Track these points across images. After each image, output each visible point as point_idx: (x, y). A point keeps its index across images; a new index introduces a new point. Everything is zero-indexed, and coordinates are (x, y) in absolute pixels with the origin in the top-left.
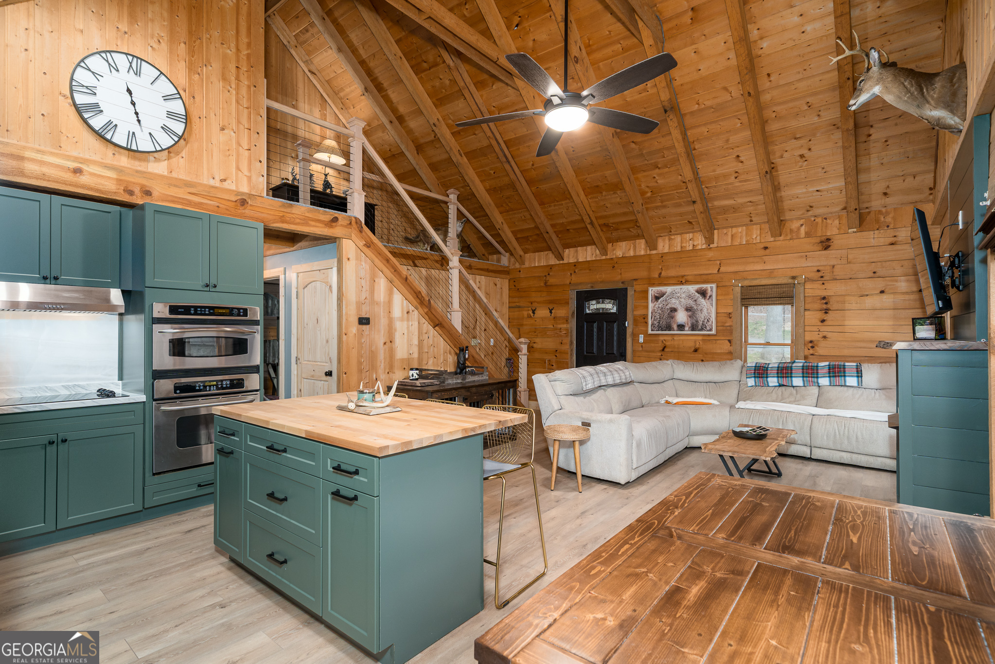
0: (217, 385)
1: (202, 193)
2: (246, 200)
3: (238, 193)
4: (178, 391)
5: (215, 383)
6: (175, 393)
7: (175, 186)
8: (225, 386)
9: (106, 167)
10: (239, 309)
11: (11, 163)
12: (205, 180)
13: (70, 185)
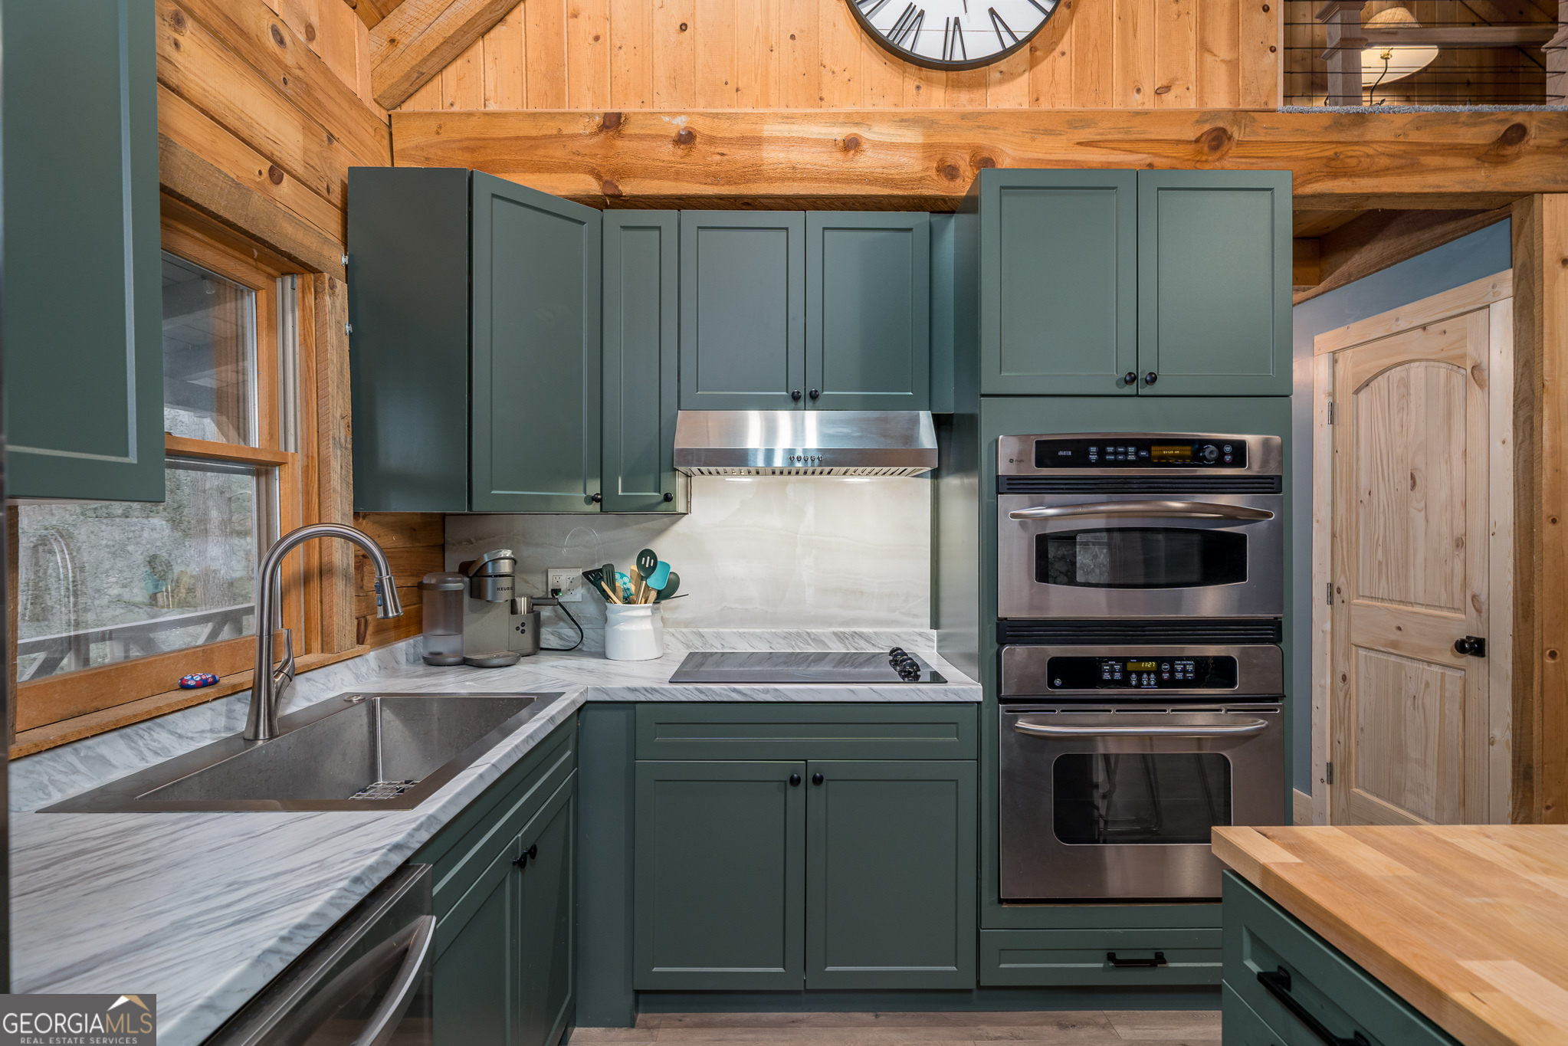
0: (1158, 672)
1: (1110, 137)
2: (1224, 131)
3: (1204, 116)
4: (1058, 682)
5: (1149, 665)
6: (1051, 685)
7: (1048, 132)
8: (1179, 676)
9: (902, 121)
10: (1219, 444)
11: (742, 156)
12: (1117, 99)
13: (838, 181)
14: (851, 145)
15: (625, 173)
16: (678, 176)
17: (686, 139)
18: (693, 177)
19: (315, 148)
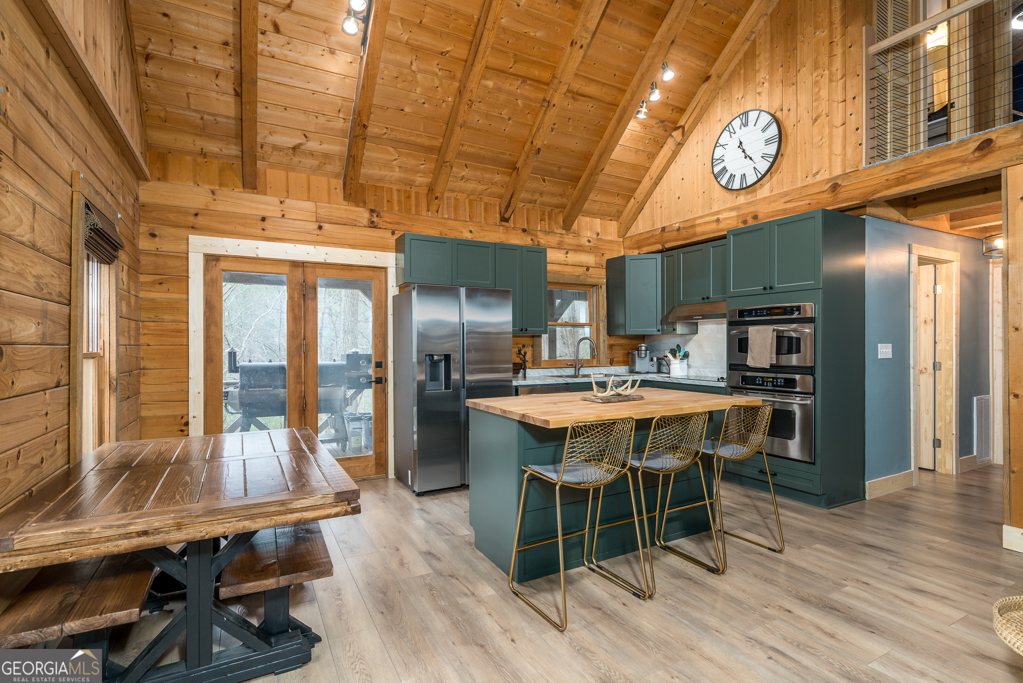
0: (773, 382)
1: (795, 198)
2: (837, 184)
3: (829, 180)
4: (744, 383)
5: (771, 380)
6: (742, 384)
7: (774, 201)
8: (779, 384)
9: (731, 209)
10: (793, 307)
11: (691, 231)
12: (799, 182)
13: (715, 232)
14: (718, 220)
15: (667, 242)
16: (676, 240)
17: (679, 229)
18: (680, 240)
19: (598, 259)
